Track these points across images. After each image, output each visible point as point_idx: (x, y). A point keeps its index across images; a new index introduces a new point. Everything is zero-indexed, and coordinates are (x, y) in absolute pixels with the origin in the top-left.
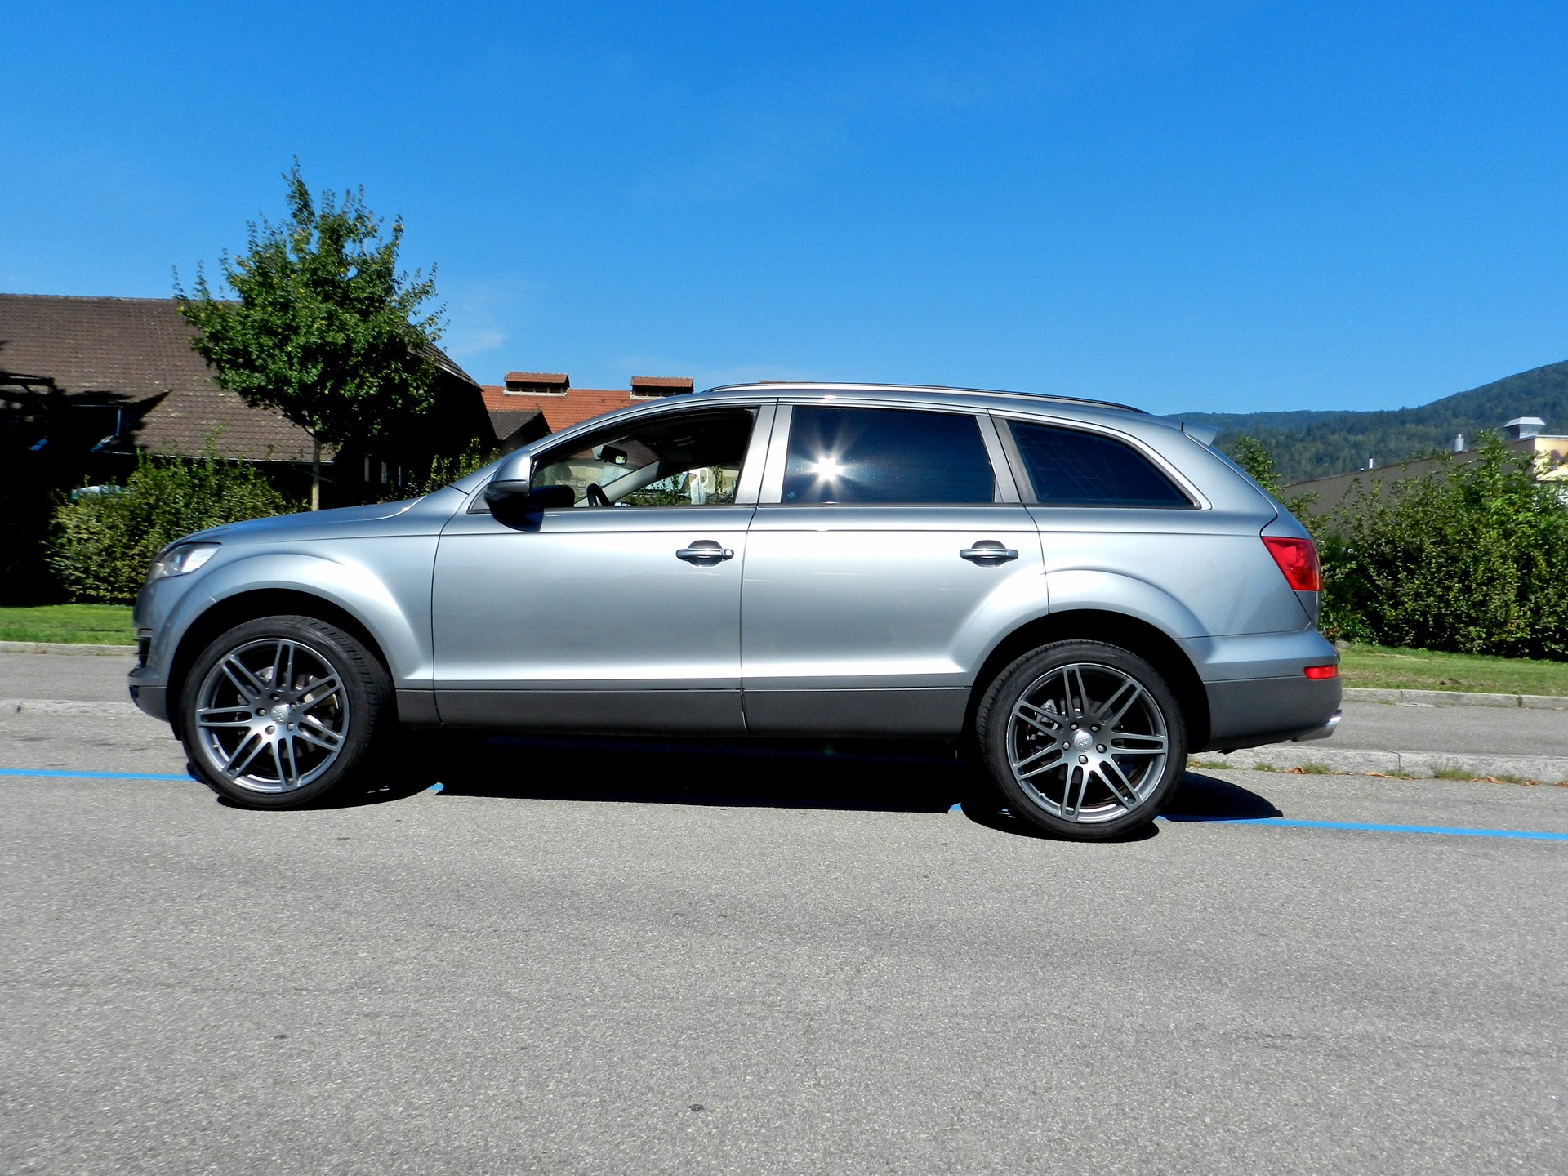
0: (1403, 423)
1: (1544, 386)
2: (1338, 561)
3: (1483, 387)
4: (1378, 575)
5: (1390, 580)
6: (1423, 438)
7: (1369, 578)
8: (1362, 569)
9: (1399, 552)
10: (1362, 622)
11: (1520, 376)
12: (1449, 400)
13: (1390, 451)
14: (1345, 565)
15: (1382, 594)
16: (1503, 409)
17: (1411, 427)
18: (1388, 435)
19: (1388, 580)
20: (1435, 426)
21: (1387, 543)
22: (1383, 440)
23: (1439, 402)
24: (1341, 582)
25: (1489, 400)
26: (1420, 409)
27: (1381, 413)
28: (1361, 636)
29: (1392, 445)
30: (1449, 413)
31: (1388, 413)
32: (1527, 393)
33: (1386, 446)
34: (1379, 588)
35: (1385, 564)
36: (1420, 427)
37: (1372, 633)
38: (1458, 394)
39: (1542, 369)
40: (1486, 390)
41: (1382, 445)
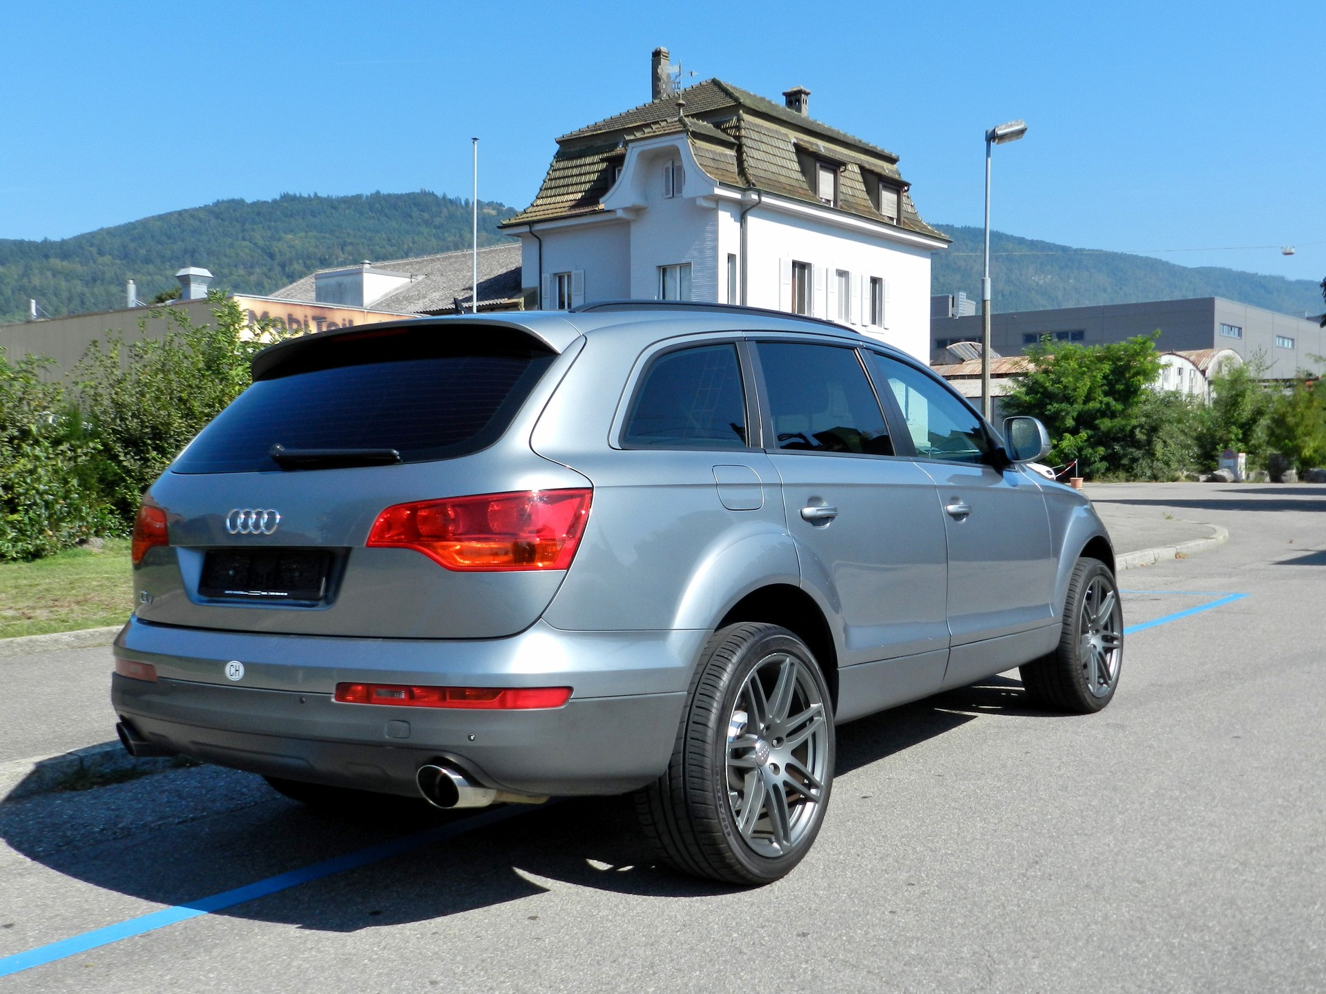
0: (47, 256)
1: (183, 231)
2: (78, 439)
3: (126, 225)
4: (126, 454)
5: (138, 460)
6: (69, 276)
7: (115, 458)
8: (108, 450)
9: (147, 427)
10: (111, 512)
11: (160, 217)
12: (92, 235)
13: (35, 288)
14: (87, 443)
15: (131, 477)
16: (147, 251)
17: (56, 262)
18: (31, 270)
19: (135, 460)
20: (81, 263)
21: (133, 416)
22: (25, 274)
23: (82, 236)
24: (84, 465)
25: (133, 240)
26: (63, 242)
27: (22, 242)
28: (110, 528)
29: (36, 281)
30: (94, 250)
31: (30, 244)
32: (169, 237)
33: (30, 282)
34: (128, 472)
35: (133, 443)
36: (65, 263)
37: (121, 524)
38: (102, 229)
39: (180, 213)
40: (128, 229)
41: (25, 280)
